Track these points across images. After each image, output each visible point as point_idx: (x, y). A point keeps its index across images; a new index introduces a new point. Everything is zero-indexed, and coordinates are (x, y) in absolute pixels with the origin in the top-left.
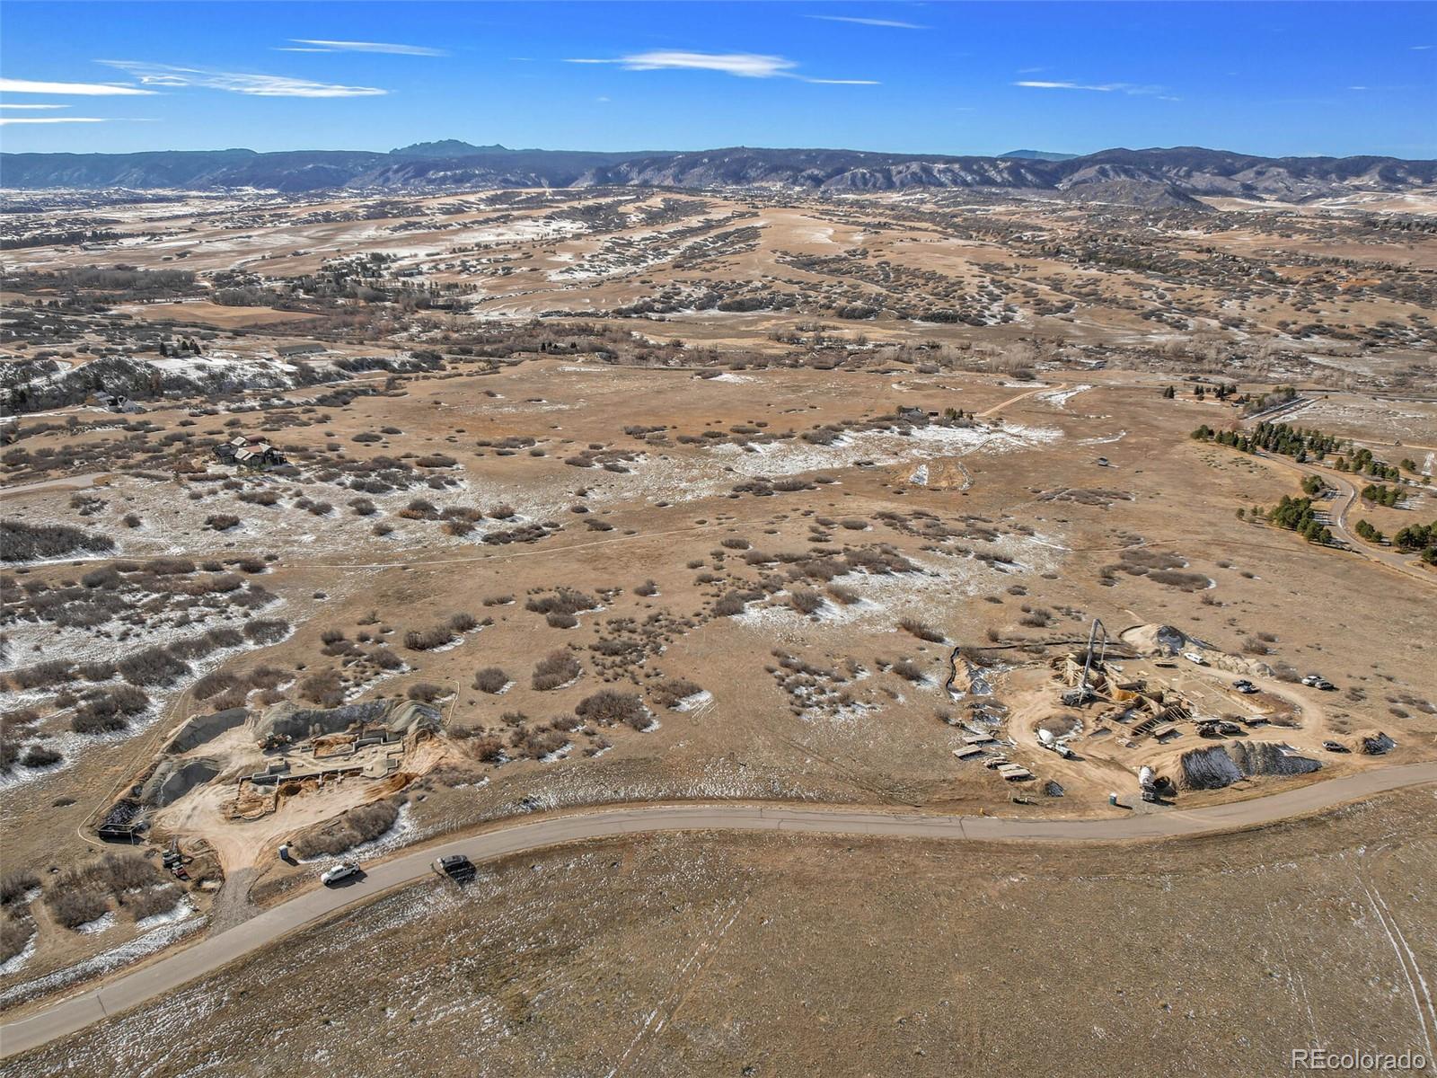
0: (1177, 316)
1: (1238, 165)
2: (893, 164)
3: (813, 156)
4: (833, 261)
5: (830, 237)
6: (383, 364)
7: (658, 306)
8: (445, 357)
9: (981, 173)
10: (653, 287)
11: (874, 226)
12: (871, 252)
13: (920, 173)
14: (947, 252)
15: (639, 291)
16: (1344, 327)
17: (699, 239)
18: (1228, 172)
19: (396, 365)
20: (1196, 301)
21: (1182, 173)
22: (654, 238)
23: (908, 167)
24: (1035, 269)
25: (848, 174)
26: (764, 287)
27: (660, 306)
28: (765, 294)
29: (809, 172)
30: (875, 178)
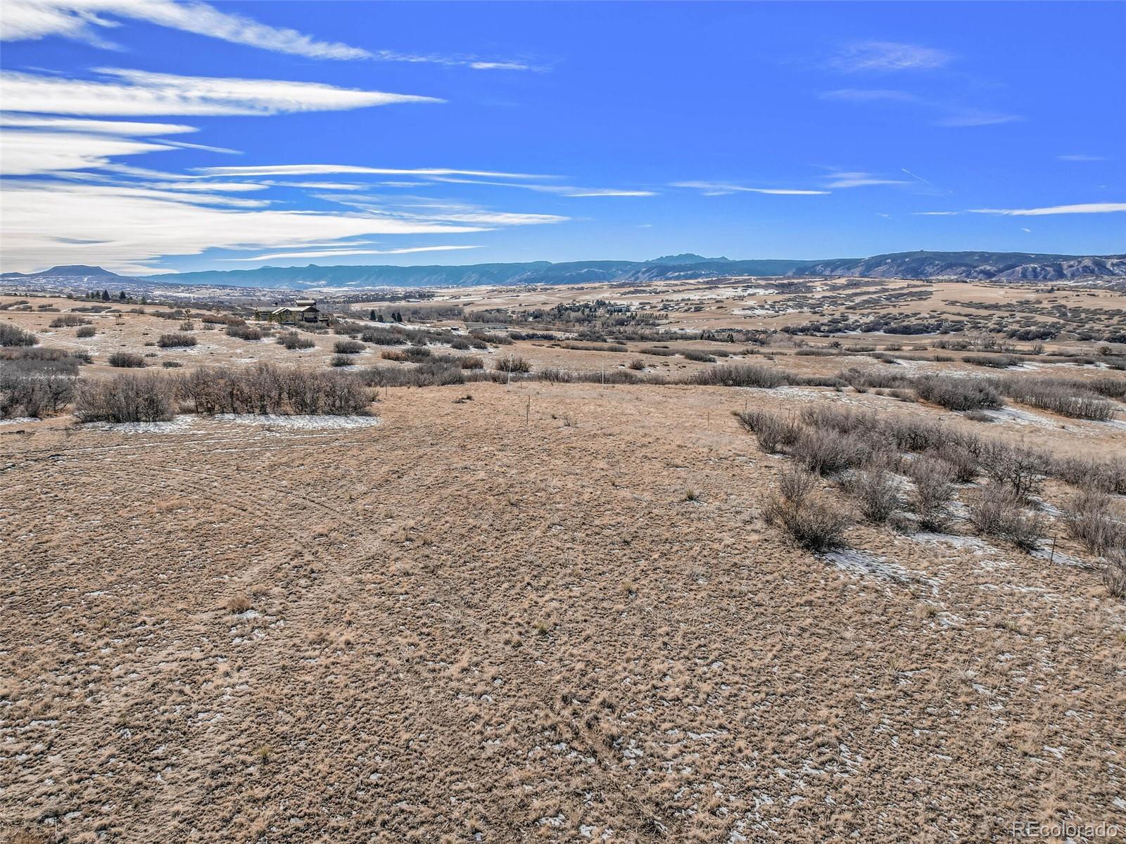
2: (1063, 261)
3: (986, 257)
4: (1004, 305)
5: (1001, 295)
7: (824, 328)
10: (822, 316)
12: (1045, 302)
13: (1093, 267)
17: (874, 296)
23: (1079, 263)
25: (1019, 269)
26: (932, 317)
27: (826, 328)
28: (932, 321)
29: (982, 268)
30: (1045, 270)
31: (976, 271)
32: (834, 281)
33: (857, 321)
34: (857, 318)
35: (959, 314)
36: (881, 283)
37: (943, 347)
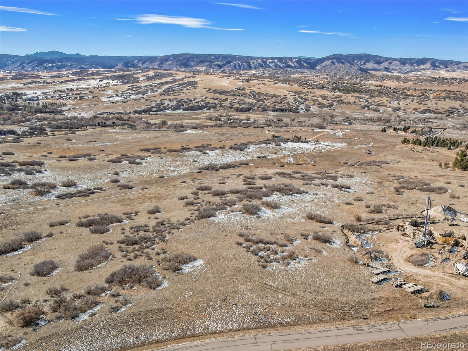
0: (375, 107)
1: (382, 60)
2: (250, 60)
3: (217, 57)
4: (231, 91)
5: (228, 84)
6: (13, 133)
7: (154, 109)
8: (47, 129)
9: (286, 63)
10: (151, 102)
11: (246, 80)
12: (247, 88)
13: (262, 63)
14: (278, 88)
15: (145, 104)
16: (437, 109)
17: (171, 85)
18: (379, 63)
19: (20, 133)
20: (381, 102)
21: (362, 63)
22: (151, 85)
23: (257, 61)
24: (315, 93)
25: (232, 64)
26: (202, 101)
27: (155, 109)
28: (203, 103)
29: (216, 63)
30: (244, 65)
31: (214, 65)
32: (147, 73)
33: (169, 105)
34: (168, 102)
35: (213, 99)
36: (171, 75)
37: (211, 120)
